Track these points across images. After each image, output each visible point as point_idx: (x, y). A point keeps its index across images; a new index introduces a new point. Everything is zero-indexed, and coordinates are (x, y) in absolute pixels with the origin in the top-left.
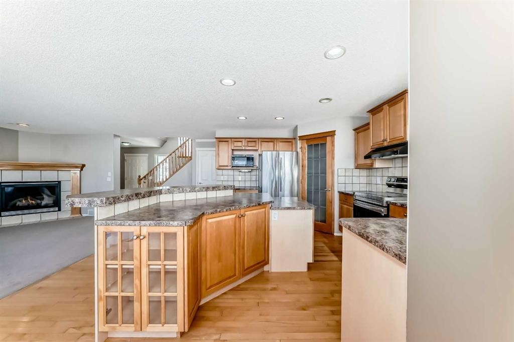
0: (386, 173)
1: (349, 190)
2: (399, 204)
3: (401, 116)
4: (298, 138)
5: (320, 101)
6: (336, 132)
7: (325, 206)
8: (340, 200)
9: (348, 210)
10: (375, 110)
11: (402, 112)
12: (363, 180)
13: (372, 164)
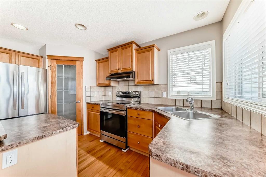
0: (115, 89)
1: (93, 100)
2: (134, 108)
3: (129, 55)
4: (47, 57)
5: (76, 25)
6: (84, 59)
7: (76, 115)
8: (87, 109)
9: (95, 115)
10: (113, 50)
11: (130, 54)
12: (101, 93)
13: (109, 83)
